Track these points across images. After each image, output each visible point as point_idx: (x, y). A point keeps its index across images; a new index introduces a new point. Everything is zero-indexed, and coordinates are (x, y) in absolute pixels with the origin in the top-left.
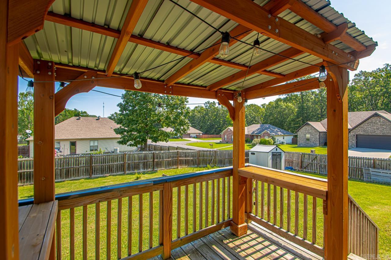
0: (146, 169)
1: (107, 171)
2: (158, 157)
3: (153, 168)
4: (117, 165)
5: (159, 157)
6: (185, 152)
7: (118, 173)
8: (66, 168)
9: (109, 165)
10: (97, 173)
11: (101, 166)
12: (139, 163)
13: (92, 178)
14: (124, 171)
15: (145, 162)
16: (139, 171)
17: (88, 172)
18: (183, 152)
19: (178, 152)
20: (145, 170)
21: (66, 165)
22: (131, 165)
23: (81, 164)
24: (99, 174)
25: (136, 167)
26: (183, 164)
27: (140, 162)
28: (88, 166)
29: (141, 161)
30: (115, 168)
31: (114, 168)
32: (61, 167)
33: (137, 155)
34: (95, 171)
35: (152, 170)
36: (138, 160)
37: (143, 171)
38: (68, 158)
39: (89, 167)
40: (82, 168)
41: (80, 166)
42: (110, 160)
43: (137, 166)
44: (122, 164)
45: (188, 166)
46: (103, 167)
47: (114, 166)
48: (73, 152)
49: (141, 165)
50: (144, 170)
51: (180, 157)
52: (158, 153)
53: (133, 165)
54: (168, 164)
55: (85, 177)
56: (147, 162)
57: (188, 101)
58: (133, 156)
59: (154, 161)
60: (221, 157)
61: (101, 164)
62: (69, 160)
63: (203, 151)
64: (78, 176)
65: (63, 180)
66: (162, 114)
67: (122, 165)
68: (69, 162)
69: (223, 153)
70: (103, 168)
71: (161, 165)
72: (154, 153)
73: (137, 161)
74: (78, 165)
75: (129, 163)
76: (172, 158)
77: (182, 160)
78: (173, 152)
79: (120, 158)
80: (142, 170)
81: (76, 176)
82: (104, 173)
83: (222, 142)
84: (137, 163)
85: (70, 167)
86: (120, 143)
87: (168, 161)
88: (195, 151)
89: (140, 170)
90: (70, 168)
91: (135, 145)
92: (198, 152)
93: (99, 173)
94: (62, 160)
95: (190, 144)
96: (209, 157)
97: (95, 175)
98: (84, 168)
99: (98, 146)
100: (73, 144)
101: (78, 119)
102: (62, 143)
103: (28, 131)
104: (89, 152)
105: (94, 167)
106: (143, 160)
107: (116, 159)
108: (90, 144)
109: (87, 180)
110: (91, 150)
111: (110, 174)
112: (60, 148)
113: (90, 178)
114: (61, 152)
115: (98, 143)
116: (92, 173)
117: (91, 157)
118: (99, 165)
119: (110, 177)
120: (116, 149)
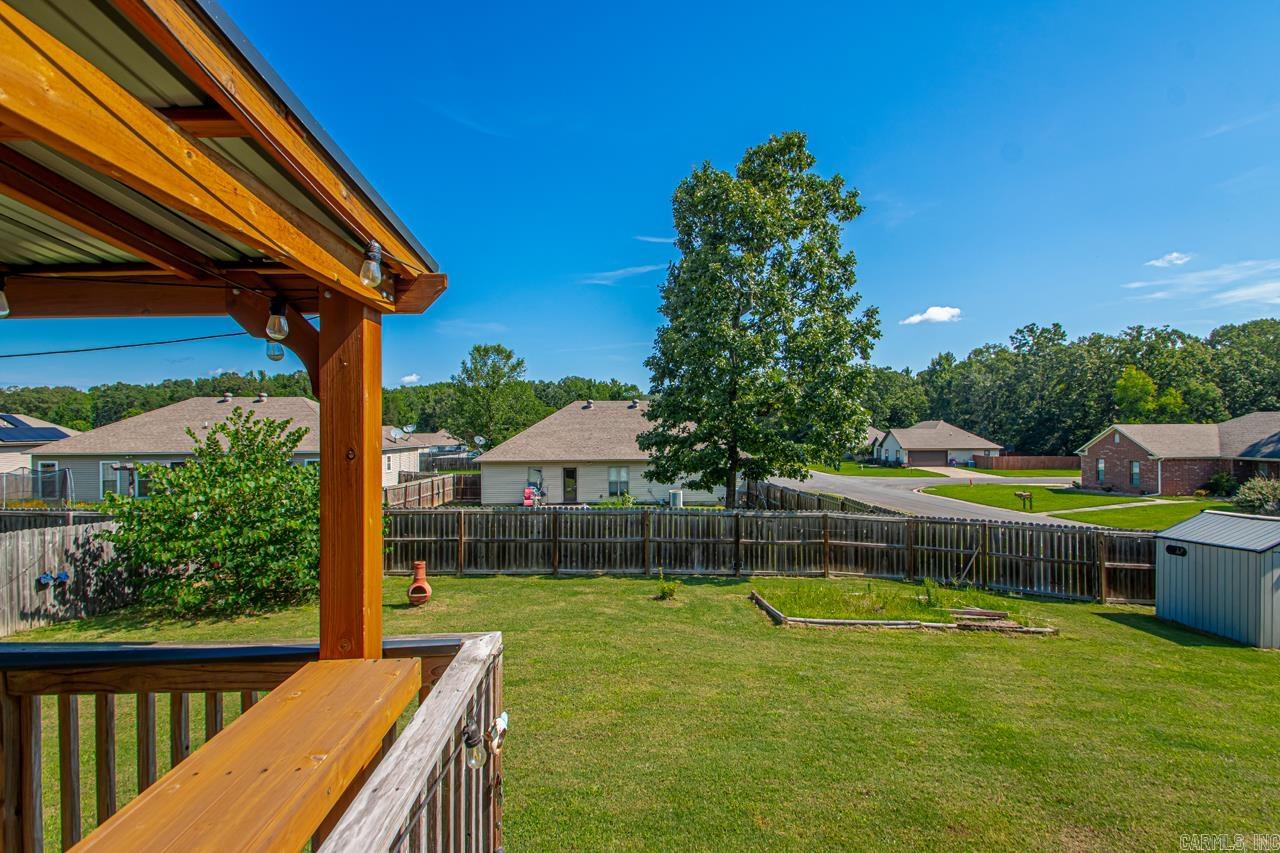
0: (714, 568)
1: (596, 559)
2: (751, 532)
3: (737, 567)
4: (624, 544)
5: (755, 530)
6: (856, 521)
7: (627, 571)
8: (499, 541)
9: (604, 544)
10: (571, 562)
11: (582, 545)
12: (690, 545)
14: (643, 565)
15: (708, 544)
16: (690, 571)
17: (549, 559)
18: (847, 520)
19: (825, 517)
20: (710, 570)
21: (499, 532)
22: (666, 550)
23: (532, 533)
24: (577, 565)
25: (681, 555)
26: (847, 564)
27: (692, 544)
28: (550, 540)
29: (697, 540)
30: (618, 553)
31: (615, 553)
32: (487, 536)
33: (683, 518)
34: (566, 556)
35: (731, 572)
36: (687, 537)
37: (704, 571)
38: (504, 514)
39: (552, 544)
41: (530, 537)
42: (604, 529)
43: (684, 553)
44: (637, 543)
45: (868, 572)
46: (588, 547)
47: (615, 548)
48: (570, 497)
49: (696, 554)
50: (707, 568)
51: (835, 536)
52: (753, 516)
53: (670, 548)
54: (788, 559)
55: (542, 570)
56: (714, 545)
58: (670, 521)
59: (737, 542)
60: (1011, 552)
61: (582, 536)
62: (504, 520)
63: (931, 523)
64: (526, 566)
65: (492, 572)
67: (637, 548)
68: (504, 526)
69: (1024, 536)
70: (588, 551)
71: (762, 558)
72: (737, 516)
73: (684, 538)
74: (527, 536)
75: (659, 544)
76: (804, 538)
77: (841, 547)
78: (808, 517)
79: (632, 524)
80: (697, 571)
81: (520, 566)
82: (590, 565)
83: (1086, 488)
84: (684, 546)
85: (507, 538)
86: (650, 476)
87: (790, 549)
88: (897, 518)
89: (693, 568)
90: (508, 541)
91: (705, 485)
92: (908, 521)
93: (577, 562)
94: (490, 518)
95: (940, 491)
96: (958, 547)
97: (566, 568)
98: (541, 545)
99: (627, 483)
100: (570, 474)
101: (584, 408)
102: (546, 472)
103: (479, 440)
104: (606, 499)
105: (563, 544)
106: (703, 537)
107: (621, 526)
108: (609, 475)
109: (543, 581)
110: (612, 494)
111: (605, 571)
112: (541, 484)
113: (553, 575)
114: (543, 494)
115: (628, 474)
116: (560, 562)
117: (556, 515)
118: (575, 541)
119: (604, 578)
120: (675, 495)
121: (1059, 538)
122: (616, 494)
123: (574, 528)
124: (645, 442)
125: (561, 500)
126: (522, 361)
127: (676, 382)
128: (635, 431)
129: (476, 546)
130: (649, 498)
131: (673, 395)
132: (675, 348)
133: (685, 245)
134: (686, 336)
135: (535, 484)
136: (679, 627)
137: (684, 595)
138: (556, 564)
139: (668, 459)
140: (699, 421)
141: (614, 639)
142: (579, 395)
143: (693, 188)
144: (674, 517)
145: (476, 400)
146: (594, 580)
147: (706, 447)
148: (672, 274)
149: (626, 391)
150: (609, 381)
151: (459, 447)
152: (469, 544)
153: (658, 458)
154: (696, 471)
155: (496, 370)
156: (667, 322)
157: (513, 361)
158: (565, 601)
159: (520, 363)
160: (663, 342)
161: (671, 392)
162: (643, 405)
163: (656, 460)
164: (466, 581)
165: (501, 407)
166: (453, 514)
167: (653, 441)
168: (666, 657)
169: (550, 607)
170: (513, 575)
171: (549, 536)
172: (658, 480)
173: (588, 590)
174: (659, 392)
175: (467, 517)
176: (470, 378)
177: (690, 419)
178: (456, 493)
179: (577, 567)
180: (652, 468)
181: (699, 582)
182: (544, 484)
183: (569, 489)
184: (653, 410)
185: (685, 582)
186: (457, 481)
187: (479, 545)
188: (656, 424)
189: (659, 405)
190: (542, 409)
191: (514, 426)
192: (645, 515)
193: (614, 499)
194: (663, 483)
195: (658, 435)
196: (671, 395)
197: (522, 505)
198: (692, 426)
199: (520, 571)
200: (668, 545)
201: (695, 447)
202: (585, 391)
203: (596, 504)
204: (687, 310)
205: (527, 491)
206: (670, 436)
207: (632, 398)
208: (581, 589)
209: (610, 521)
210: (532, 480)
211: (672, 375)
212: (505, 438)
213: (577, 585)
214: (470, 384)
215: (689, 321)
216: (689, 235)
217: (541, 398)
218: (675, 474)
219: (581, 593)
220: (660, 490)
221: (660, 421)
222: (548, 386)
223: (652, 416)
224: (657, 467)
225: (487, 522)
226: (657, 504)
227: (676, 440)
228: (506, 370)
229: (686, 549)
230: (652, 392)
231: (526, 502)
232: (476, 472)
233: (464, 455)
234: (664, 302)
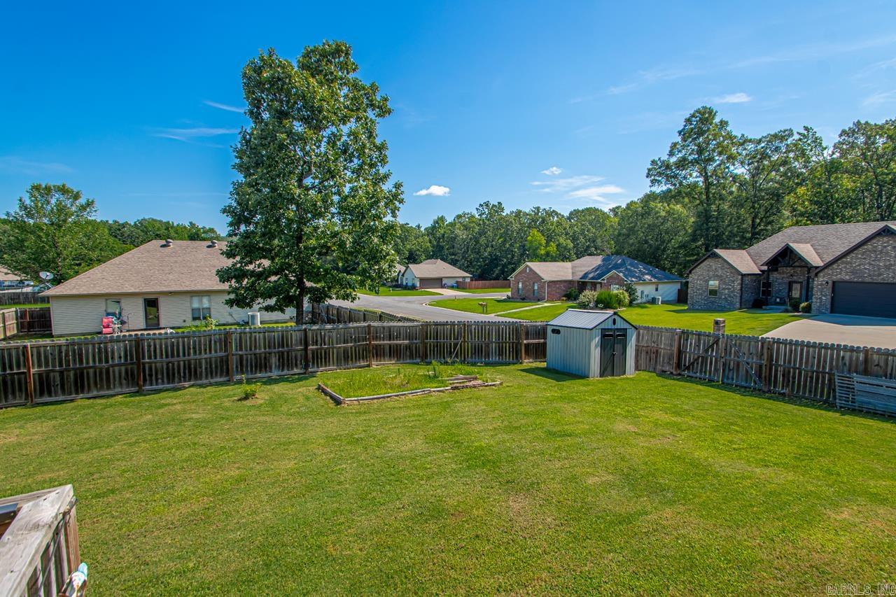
0: (288, 370)
1: (182, 374)
2: (317, 341)
3: (306, 367)
4: (208, 360)
5: (319, 339)
6: (390, 328)
7: (212, 381)
8: (75, 369)
9: (189, 361)
10: (157, 380)
11: (167, 364)
12: (268, 355)
13: (145, 393)
14: (228, 374)
15: (283, 353)
16: (269, 374)
17: (133, 379)
18: (384, 328)
19: (369, 326)
20: (286, 372)
21: (75, 361)
22: (247, 360)
23: (112, 358)
24: (163, 381)
25: (261, 364)
26: (384, 357)
27: (270, 353)
28: (133, 364)
29: (274, 350)
30: (204, 367)
31: (201, 367)
32: (61, 365)
33: (261, 335)
34: (151, 375)
35: (302, 371)
36: (265, 349)
37: (280, 373)
38: (79, 344)
39: (135, 367)
40: (117, 369)
41: (110, 362)
42: (189, 348)
43: (263, 362)
44: (221, 358)
45: (397, 360)
46: (173, 365)
47: (200, 364)
48: (153, 322)
49: (274, 360)
50: (283, 370)
51: (376, 338)
52: (318, 329)
53: (251, 359)
54: (344, 357)
55: (127, 390)
56: (288, 353)
57: (403, 200)
58: (250, 338)
59: (306, 349)
60: (478, 339)
61: (167, 357)
62: (80, 349)
63: (435, 325)
64: (108, 388)
65: (69, 398)
66: (322, 232)
67: (222, 361)
68: (80, 355)
69: (485, 330)
70: (173, 369)
71: (325, 359)
72: (305, 330)
73: (263, 350)
74: (107, 361)
75: (241, 357)
76: (355, 342)
77: (380, 345)
78: (358, 327)
79: (215, 342)
80: (275, 374)
81: (102, 388)
82: (176, 380)
83: (512, 298)
84: (263, 355)
85: (84, 365)
86: (231, 303)
87: (346, 351)
88: (416, 323)
89: (271, 372)
90: (85, 368)
91: (279, 308)
92: (422, 325)
93: (162, 379)
94: (64, 349)
95: (438, 304)
96: (451, 339)
97: (151, 384)
98: (123, 369)
99: (209, 309)
100: (151, 303)
101: (163, 246)
102: (125, 303)
103: (44, 275)
104: (190, 322)
105: (147, 366)
106: (279, 348)
107: (205, 345)
108: (191, 303)
109: (128, 399)
110: (194, 319)
111: (192, 383)
112: (120, 314)
113: (139, 393)
114: (123, 323)
115: (210, 301)
116: (145, 380)
117: (138, 341)
118: (161, 361)
119: (191, 389)
120: (253, 317)
121: (503, 328)
122: (198, 318)
123: (158, 351)
124: (224, 275)
125: (144, 326)
126: (93, 202)
127: (252, 228)
128: (215, 266)
129: (48, 376)
130: (230, 320)
131: (249, 237)
132: (248, 200)
133: (256, 116)
134: (259, 191)
135: (114, 314)
136: (262, 419)
137: (264, 394)
138: (141, 383)
139: (247, 289)
140: (272, 259)
141: (204, 438)
142: (157, 235)
143: (260, 68)
144: (254, 335)
145: (39, 237)
146: (180, 392)
147: (279, 279)
148: (244, 138)
149: (204, 232)
150: (187, 224)
151: (21, 282)
152: (40, 375)
153: (237, 289)
154: (270, 297)
155: (61, 209)
156: (241, 178)
157: (82, 201)
158: (152, 414)
159: (89, 204)
160: (238, 194)
161: (247, 235)
162: (223, 246)
163: (235, 290)
164: (37, 409)
165: (70, 244)
166: (17, 348)
167: (233, 274)
168: (251, 444)
169: (137, 421)
170: (94, 398)
171: (132, 359)
172: (238, 305)
173: (175, 402)
174: (236, 235)
175: (35, 350)
176: (30, 215)
177: (265, 257)
178: (21, 326)
179: (163, 383)
180: (232, 296)
181: (276, 381)
182: (124, 314)
183: (151, 317)
184: (231, 250)
185: (265, 383)
186: (21, 316)
187: (52, 374)
188: (235, 261)
189: (237, 246)
190: (118, 245)
191: (84, 262)
192: (228, 335)
193: (198, 323)
194: (243, 308)
195: (236, 270)
196: (247, 237)
197: (100, 333)
198: (266, 263)
199: (102, 393)
200: (249, 357)
201: (269, 279)
202: (162, 231)
203: (179, 328)
204: (259, 170)
205: (105, 320)
206: (248, 271)
207: (211, 239)
208: (169, 401)
209: (195, 342)
210: (110, 311)
211: (248, 222)
212: (77, 273)
213: (166, 398)
214: (31, 221)
215: (261, 179)
216: (258, 108)
217: (116, 237)
218: (252, 300)
219: (168, 404)
220: (239, 314)
221: (238, 258)
222: (124, 225)
223: (230, 255)
224: (237, 295)
225: (60, 352)
226: (238, 324)
227: (252, 273)
228: (74, 209)
229: (265, 358)
230: (230, 235)
231: (105, 330)
232: (44, 306)
233: (29, 290)
234: (238, 161)
